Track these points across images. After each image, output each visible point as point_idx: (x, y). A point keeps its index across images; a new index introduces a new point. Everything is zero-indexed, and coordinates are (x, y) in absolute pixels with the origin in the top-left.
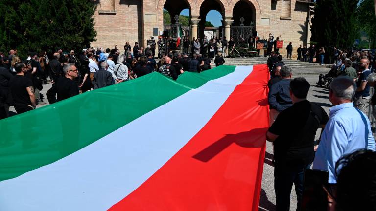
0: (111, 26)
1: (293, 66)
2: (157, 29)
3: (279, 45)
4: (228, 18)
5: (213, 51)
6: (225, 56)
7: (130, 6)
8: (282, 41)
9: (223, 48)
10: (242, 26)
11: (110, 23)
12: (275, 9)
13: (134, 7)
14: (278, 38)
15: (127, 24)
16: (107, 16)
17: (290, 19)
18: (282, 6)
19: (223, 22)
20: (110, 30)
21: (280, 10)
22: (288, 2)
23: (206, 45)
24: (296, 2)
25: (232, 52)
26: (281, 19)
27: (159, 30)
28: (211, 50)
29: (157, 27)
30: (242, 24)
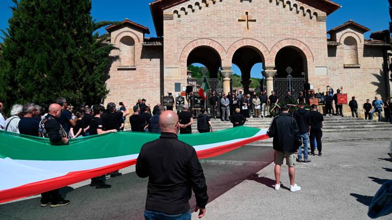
0: (131, 82)
1: (364, 127)
2: (179, 84)
3: (342, 99)
4: (270, 68)
5: (246, 108)
6: (266, 115)
7: (152, 59)
8: (346, 95)
9: (261, 105)
10: (290, 78)
11: (129, 79)
12: (335, 56)
13: (157, 61)
14: (338, 91)
15: (148, 80)
16: (126, 71)
17: (359, 67)
18: (345, 53)
19: (264, 74)
20: (129, 88)
21: (342, 57)
22: (353, 47)
24: (365, 46)
25: (275, 109)
26: (345, 67)
27: (181, 85)
28: (243, 108)
29: (179, 82)
30: (290, 75)
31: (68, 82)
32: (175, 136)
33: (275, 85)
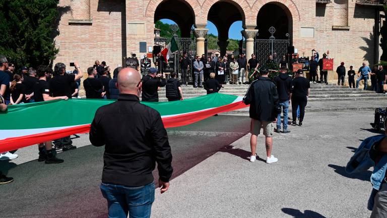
0: (86, 40)
1: (348, 96)
2: (145, 43)
3: (327, 65)
4: (251, 27)
5: (223, 73)
6: (244, 81)
7: (112, 13)
8: (332, 60)
9: (239, 69)
10: (272, 39)
11: (83, 36)
12: (324, 16)
13: (117, 15)
14: (324, 56)
15: (107, 38)
16: (79, 27)
17: (348, 30)
18: (334, 11)
19: (244, 33)
20: (83, 46)
21: (331, 17)
22: (344, 6)
24: (357, 5)
25: (255, 75)
26: (333, 29)
27: (147, 45)
28: (219, 73)
29: (145, 41)
30: (272, 37)
31: (6, 37)
32: (136, 99)
33: (255, 48)
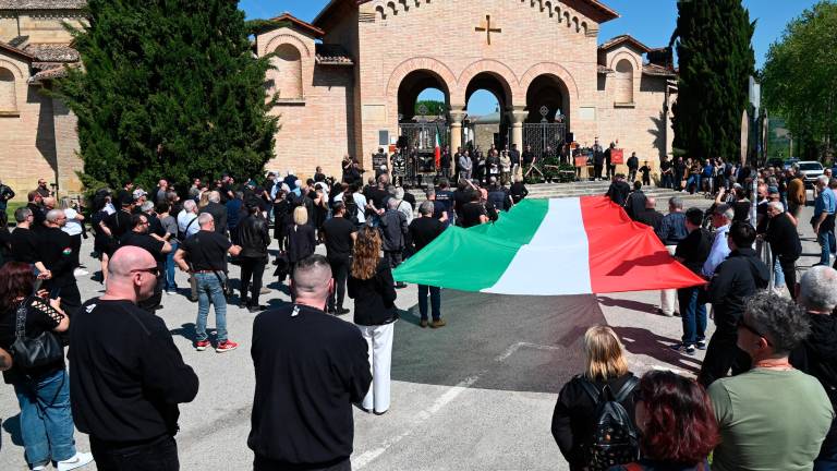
0: (296, 129)
2: (386, 132)
4: (519, 107)
7: (333, 88)
8: (621, 151)
10: (544, 123)
11: (293, 122)
12: (604, 89)
13: (340, 92)
14: (612, 145)
15: (327, 123)
17: (633, 107)
18: (616, 82)
21: (612, 91)
22: (627, 74)
23: (482, 163)
24: (644, 75)
25: (530, 174)
26: (615, 107)
27: (389, 134)
29: (385, 129)
30: (544, 120)
33: (524, 134)
